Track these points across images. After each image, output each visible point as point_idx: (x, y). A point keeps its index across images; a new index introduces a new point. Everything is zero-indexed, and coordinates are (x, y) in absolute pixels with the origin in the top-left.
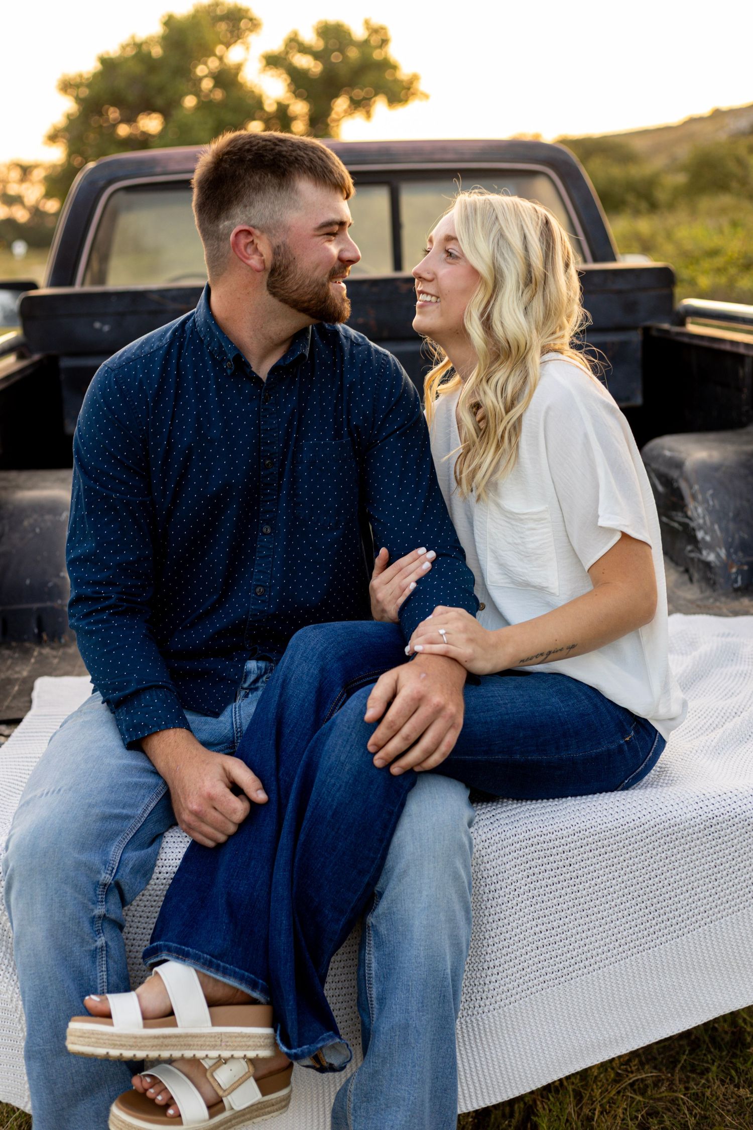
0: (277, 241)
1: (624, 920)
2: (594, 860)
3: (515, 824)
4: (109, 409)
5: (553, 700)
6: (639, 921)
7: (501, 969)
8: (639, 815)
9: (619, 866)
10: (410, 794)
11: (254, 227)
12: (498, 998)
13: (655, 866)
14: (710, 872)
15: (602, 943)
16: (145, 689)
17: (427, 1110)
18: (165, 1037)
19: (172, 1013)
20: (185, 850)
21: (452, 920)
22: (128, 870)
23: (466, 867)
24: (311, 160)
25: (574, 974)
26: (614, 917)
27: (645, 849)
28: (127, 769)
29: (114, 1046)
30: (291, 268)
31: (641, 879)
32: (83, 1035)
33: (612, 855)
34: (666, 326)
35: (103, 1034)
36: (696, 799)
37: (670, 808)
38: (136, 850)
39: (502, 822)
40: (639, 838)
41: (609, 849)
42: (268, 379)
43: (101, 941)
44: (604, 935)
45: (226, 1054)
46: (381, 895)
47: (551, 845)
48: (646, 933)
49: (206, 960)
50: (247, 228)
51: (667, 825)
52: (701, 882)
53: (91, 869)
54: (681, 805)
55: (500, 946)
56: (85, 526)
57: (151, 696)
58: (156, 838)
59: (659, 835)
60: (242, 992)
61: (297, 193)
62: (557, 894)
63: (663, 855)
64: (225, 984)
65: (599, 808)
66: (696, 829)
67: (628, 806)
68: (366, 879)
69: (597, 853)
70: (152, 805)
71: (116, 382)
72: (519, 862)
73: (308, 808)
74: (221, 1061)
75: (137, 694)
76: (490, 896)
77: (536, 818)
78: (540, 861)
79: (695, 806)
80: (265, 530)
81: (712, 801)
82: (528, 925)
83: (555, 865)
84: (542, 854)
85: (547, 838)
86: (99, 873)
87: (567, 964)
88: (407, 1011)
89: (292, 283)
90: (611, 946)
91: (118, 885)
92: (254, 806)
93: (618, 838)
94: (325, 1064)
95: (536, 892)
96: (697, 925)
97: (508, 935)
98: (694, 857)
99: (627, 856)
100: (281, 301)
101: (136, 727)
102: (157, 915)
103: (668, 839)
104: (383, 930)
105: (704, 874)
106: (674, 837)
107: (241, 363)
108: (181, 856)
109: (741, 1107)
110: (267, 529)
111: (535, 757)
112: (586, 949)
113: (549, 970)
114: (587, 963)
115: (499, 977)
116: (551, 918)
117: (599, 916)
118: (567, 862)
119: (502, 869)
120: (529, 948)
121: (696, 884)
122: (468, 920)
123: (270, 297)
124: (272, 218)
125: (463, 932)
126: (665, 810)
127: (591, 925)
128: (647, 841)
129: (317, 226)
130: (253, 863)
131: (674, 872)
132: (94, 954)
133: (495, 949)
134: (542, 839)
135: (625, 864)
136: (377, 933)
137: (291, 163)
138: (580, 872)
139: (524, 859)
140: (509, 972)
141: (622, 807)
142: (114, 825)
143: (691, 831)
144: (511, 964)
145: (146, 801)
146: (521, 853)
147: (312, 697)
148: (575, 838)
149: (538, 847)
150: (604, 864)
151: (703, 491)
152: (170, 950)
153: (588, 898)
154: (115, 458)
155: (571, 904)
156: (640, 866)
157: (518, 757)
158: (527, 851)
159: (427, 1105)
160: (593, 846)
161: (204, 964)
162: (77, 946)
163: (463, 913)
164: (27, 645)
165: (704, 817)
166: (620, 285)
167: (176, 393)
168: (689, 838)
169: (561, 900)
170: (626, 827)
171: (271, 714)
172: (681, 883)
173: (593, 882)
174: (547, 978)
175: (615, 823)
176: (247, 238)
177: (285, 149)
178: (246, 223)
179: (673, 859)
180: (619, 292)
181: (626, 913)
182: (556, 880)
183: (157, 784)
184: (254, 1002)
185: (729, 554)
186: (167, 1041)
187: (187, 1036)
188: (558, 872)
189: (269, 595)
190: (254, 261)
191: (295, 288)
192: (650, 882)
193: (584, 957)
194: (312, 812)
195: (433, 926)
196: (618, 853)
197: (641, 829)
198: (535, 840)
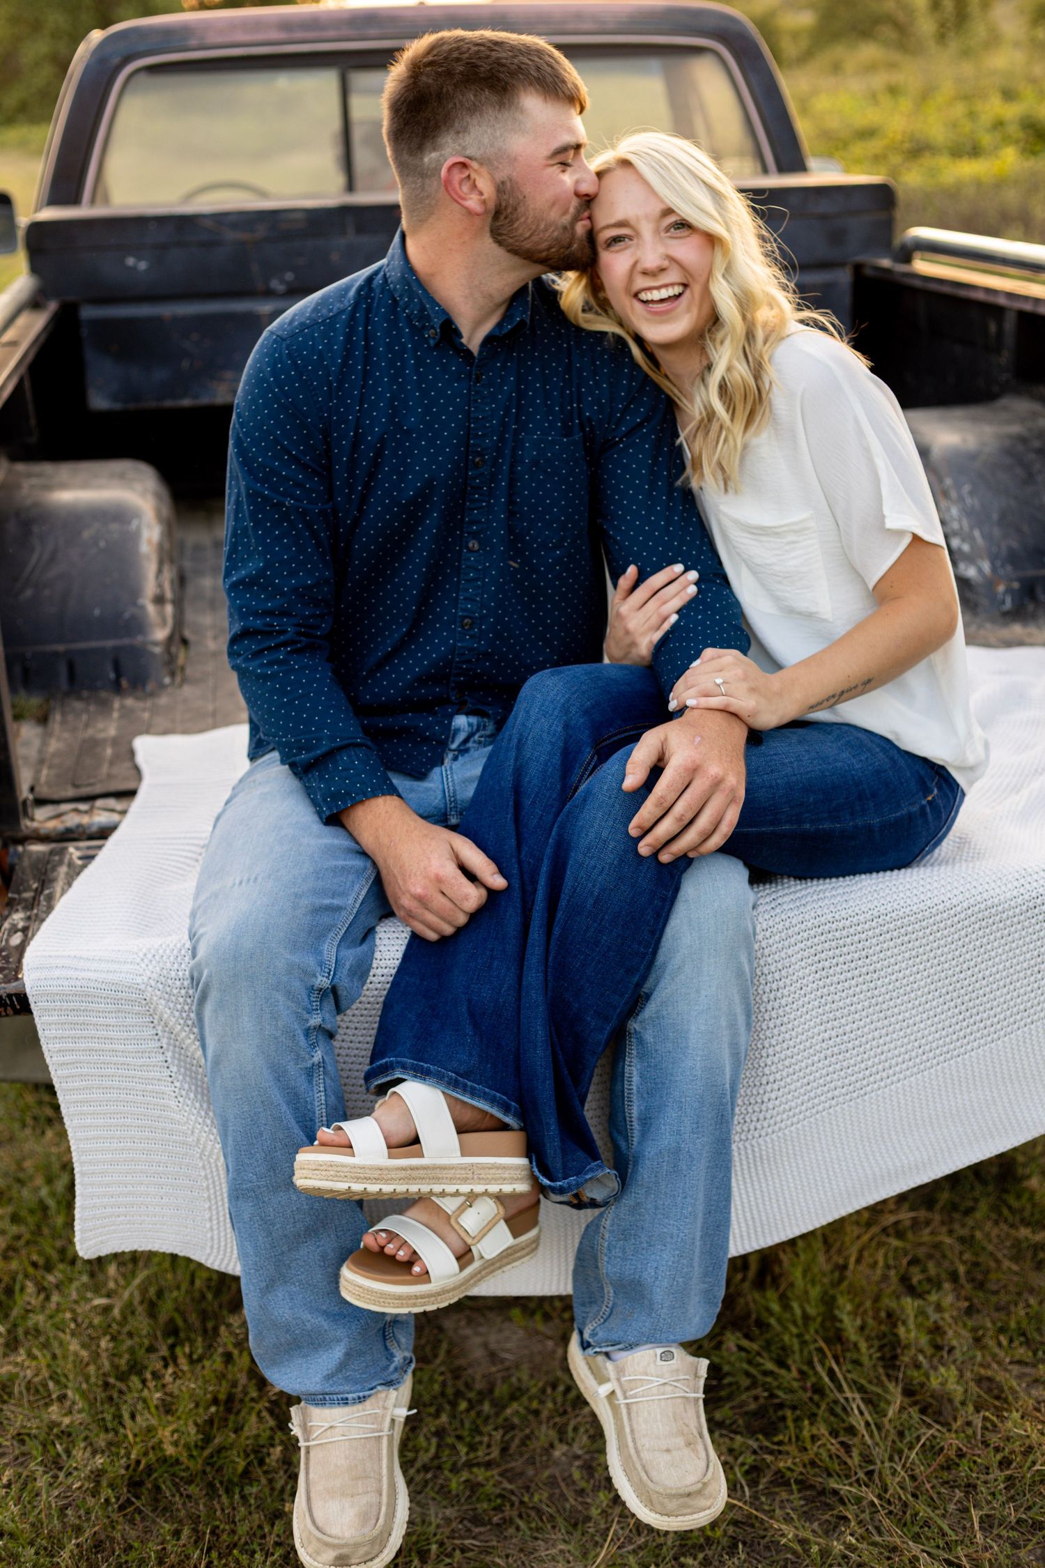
0: (501, 175)
1: (929, 1022)
2: (896, 951)
3: (802, 909)
4: (281, 389)
5: (844, 755)
6: (947, 1023)
7: (782, 1083)
8: (949, 895)
9: (925, 958)
10: (685, 875)
11: (470, 158)
12: (778, 1119)
13: (968, 956)
14: (1032, 962)
15: (903, 1050)
16: (340, 749)
17: (697, 1251)
18: (412, 1168)
19: (416, 1141)
20: (404, 948)
21: (732, 1025)
22: (345, 972)
23: (750, 962)
24: (538, 69)
25: (869, 1089)
26: (918, 1019)
27: (956, 936)
28: (329, 851)
29: (357, 1179)
30: (521, 209)
31: (950, 973)
32: (318, 1168)
33: (917, 944)
34: (886, 263)
35: (343, 1166)
36: (1017, 875)
37: (986, 886)
38: (349, 948)
39: (785, 906)
40: (949, 922)
41: (914, 936)
42: (480, 352)
43: (318, 1056)
44: (906, 1040)
45: (479, 1189)
46: (648, 997)
47: (845, 933)
48: (955, 1037)
49: (451, 1078)
50: (462, 159)
51: (983, 906)
52: (1022, 975)
53: (305, 972)
54: (999, 882)
55: (782, 1056)
56: (249, 542)
57: (349, 757)
58: (368, 934)
59: (973, 919)
60: (492, 1116)
61: (522, 111)
62: (851, 992)
63: (978, 943)
64: (473, 1107)
65: (901, 888)
66: (1017, 911)
67: (936, 885)
68: (635, 979)
69: (899, 941)
70: (364, 893)
71: (290, 356)
72: (806, 954)
73: (563, 896)
74: (472, 1198)
75: (331, 754)
76: (772, 996)
77: (826, 901)
78: (831, 953)
79: (1016, 883)
80: (470, 545)
81: (1035, 877)
82: (816, 1031)
83: (849, 958)
84: (834, 944)
85: (841, 925)
86: (315, 976)
87: (861, 1076)
88: (679, 1133)
89: (522, 229)
90: (914, 1054)
91: (334, 990)
92: (491, 893)
93: (924, 924)
94: (585, 1199)
95: (825, 991)
96: (1016, 1026)
97: (791, 1043)
98: (1014, 945)
99: (935, 945)
100: (509, 251)
101: (335, 796)
102: (376, 1026)
103: (984, 923)
104: (649, 1037)
105: (1025, 965)
106: (991, 921)
107: (449, 330)
108: (400, 955)
109: (1020, 1251)
110: (473, 544)
111: (826, 826)
112: (883, 1057)
113: (839, 1083)
114: (884, 1074)
115: (780, 1093)
116: (843, 1021)
117: (900, 1017)
118: (864, 953)
119: (786, 963)
120: (816, 1058)
121: (1015, 977)
122: (748, 1025)
123: (495, 246)
124: (492, 145)
125: (743, 1039)
126: (980, 889)
127: (891, 1029)
128: (959, 926)
129: (549, 153)
130: (496, 964)
131: (990, 963)
132: (310, 1073)
133: (776, 1059)
134: (834, 926)
135: (932, 955)
136: (641, 1041)
137: (513, 74)
138: (879, 966)
139: (812, 951)
140: (792, 1087)
141: (928, 887)
142: (326, 919)
143: (1011, 913)
144: (795, 1077)
145: (357, 887)
146: (809, 943)
147: (557, 760)
148: (874, 924)
149: (830, 936)
150: (907, 955)
151: (958, 486)
152: (404, 1067)
153: (888, 997)
154: (289, 453)
155: (866, 1004)
156: (950, 956)
157: (808, 826)
158: (816, 940)
159: (698, 1243)
160: (895, 934)
161: (449, 1083)
162: (292, 1063)
163: (744, 1017)
164: (103, 694)
165: (1026, 897)
166: (824, 207)
167: (364, 369)
168: (1008, 922)
169: (855, 999)
170: (934, 911)
171: (508, 781)
172: (998, 976)
173: (894, 978)
174: (836, 1093)
175: (922, 906)
176: (461, 172)
177: (504, 55)
178: (459, 153)
179: (989, 947)
180: (824, 217)
181: (932, 1013)
182: (849, 975)
183: (365, 868)
184: (504, 1127)
185: (994, 569)
186: (415, 1174)
187: (435, 1168)
188: (853, 965)
189: (480, 629)
190: (473, 203)
191: (527, 235)
192: (962, 976)
193: (880, 1067)
194: (569, 901)
195: (712, 1033)
196: (924, 941)
197: (952, 912)
198: (826, 928)
